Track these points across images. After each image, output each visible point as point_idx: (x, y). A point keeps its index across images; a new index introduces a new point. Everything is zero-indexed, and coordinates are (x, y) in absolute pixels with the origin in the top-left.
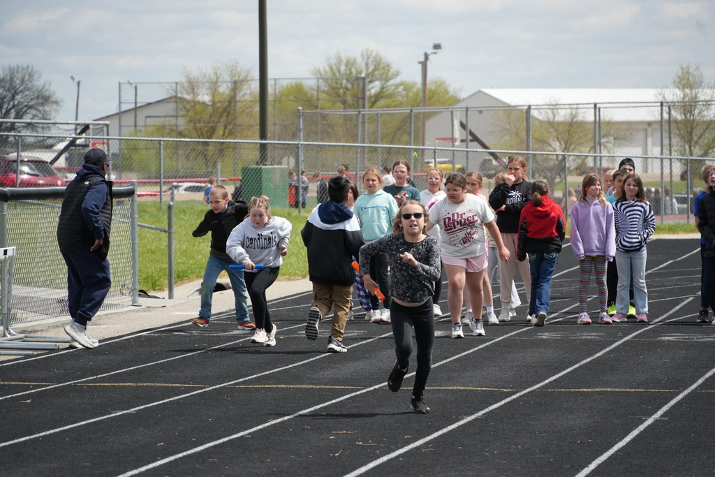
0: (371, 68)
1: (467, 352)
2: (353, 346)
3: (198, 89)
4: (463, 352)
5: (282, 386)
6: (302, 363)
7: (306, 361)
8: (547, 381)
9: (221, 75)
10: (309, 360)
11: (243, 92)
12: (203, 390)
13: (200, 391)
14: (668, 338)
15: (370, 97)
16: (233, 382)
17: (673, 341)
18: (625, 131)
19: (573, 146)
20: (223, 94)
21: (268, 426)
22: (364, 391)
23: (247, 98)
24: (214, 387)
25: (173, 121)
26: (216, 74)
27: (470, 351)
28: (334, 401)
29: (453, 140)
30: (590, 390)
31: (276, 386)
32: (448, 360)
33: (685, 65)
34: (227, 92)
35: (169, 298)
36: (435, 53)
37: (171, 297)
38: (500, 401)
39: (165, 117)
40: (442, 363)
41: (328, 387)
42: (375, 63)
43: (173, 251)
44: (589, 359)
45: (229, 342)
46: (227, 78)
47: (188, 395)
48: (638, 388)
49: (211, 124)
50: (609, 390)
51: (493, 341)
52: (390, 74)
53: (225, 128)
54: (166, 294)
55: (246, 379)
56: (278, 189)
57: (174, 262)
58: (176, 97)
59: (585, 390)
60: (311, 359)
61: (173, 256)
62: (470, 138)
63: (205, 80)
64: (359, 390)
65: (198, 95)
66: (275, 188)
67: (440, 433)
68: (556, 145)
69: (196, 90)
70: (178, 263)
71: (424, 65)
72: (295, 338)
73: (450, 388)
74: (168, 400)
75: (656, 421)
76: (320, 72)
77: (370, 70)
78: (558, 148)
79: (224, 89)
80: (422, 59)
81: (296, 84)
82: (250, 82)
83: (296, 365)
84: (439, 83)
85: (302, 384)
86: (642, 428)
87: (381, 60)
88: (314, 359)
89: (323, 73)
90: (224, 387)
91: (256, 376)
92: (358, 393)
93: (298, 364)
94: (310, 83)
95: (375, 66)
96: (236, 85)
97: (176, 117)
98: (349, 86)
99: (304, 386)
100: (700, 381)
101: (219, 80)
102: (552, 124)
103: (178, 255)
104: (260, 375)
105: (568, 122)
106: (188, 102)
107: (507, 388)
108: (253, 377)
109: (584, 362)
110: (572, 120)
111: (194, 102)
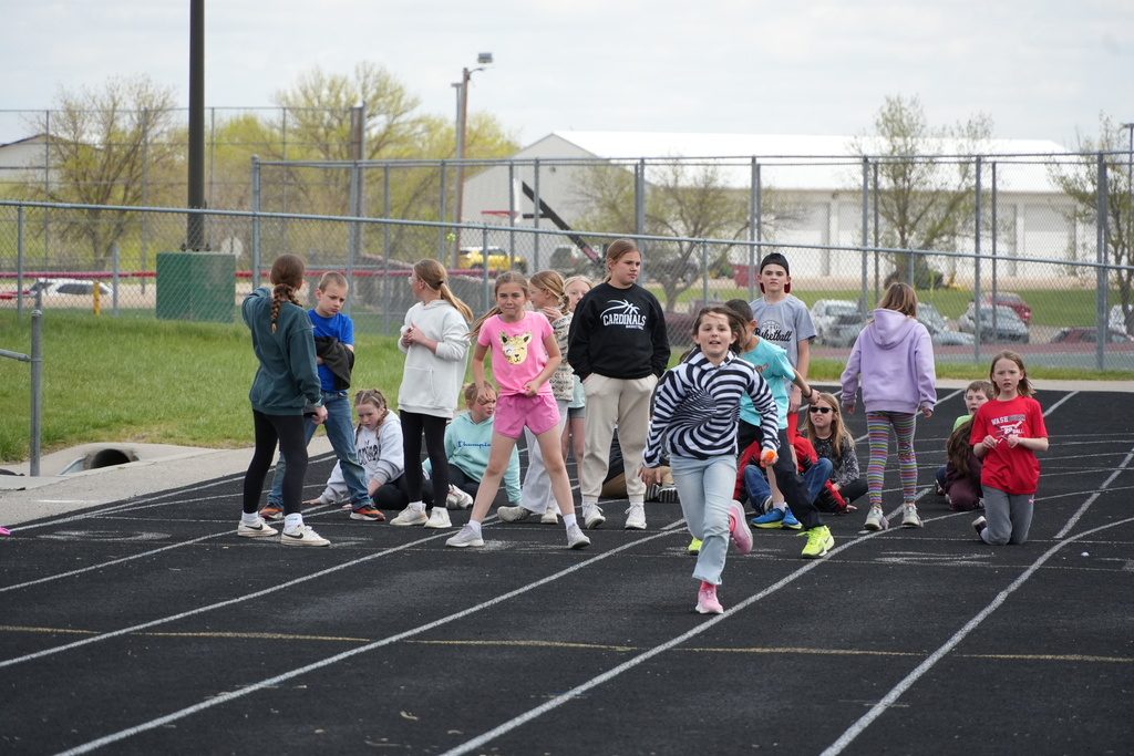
0: (372, 93)
1: (548, 579)
2: (350, 564)
3: (83, 122)
4: (542, 578)
5: (228, 634)
6: (262, 593)
7: (269, 591)
8: (690, 634)
9: (120, 98)
10: (274, 589)
11: (158, 129)
12: (91, 640)
13: (85, 642)
14: (894, 560)
15: (370, 142)
16: (142, 627)
17: (903, 565)
18: (795, 207)
19: (707, 229)
20: (124, 132)
21: (206, 709)
22: (372, 646)
23: (164, 139)
24: (109, 635)
25: (40, 175)
26: (113, 98)
27: (554, 577)
28: (320, 664)
29: (511, 214)
30: (767, 650)
31: (217, 634)
32: (516, 593)
33: (893, 97)
34: (131, 128)
35: (32, 475)
36: (481, 69)
37: (34, 472)
38: (611, 669)
39: (27, 168)
40: (505, 597)
41: (308, 637)
42: (377, 85)
43: (39, 394)
44: (760, 595)
45: (134, 554)
46: (131, 105)
47: (63, 648)
48: (850, 648)
49: (104, 182)
50: (800, 650)
51: (592, 561)
52: (402, 103)
53: (127, 189)
54: (25, 467)
55: (166, 620)
56: (218, 291)
57: (41, 414)
58: (46, 135)
59: (758, 650)
60: (278, 587)
61: (39, 403)
62: (541, 212)
63: (94, 107)
64: (364, 644)
65: (82, 133)
66: (212, 291)
67: (510, 725)
68: (679, 226)
69: (79, 125)
70: (48, 416)
71: (462, 89)
72: (247, 548)
73: (523, 643)
74: (28, 657)
75: (889, 709)
76: (286, 99)
77: (370, 96)
78: (681, 232)
79: (126, 124)
80: (460, 79)
81: (245, 116)
82: (170, 113)
83: (251, 596)
84: (483, 121)
85: (263, 631)
86: (865, 721)
87: (387, 79)
88: (283, 586)
89: (291, 99)
90: (126, 634)
91: (182, 615)
92: (362, 649)
93: (255, 595)
94: (269, 116)
95: (379, 90)
96: (147, 117)
97: (47, 169)
98: (335, 123)
99: (267, 635)
100: (957, 638)
101: (118, 108)
102: (672, 191)
103: (48, 401)
104: (190, 613)
105: (700, 190)
106: (66, 144)
107: (621, 645)
108: (177, 617)
109: (752, 599)
110: (706, 186)
111: (76, 144)
